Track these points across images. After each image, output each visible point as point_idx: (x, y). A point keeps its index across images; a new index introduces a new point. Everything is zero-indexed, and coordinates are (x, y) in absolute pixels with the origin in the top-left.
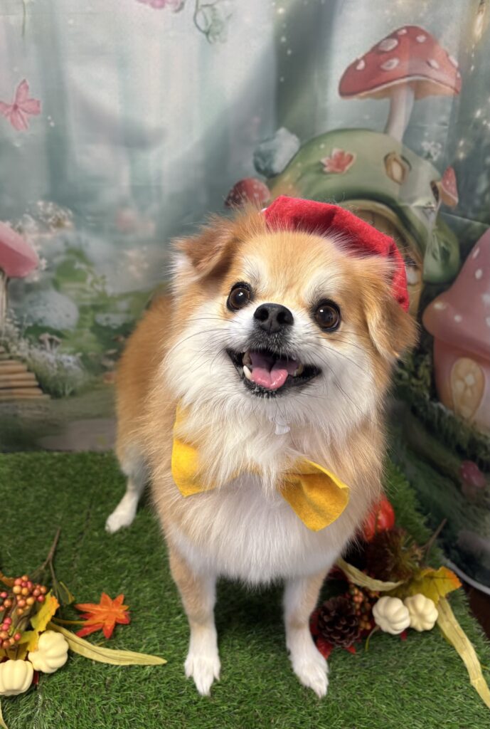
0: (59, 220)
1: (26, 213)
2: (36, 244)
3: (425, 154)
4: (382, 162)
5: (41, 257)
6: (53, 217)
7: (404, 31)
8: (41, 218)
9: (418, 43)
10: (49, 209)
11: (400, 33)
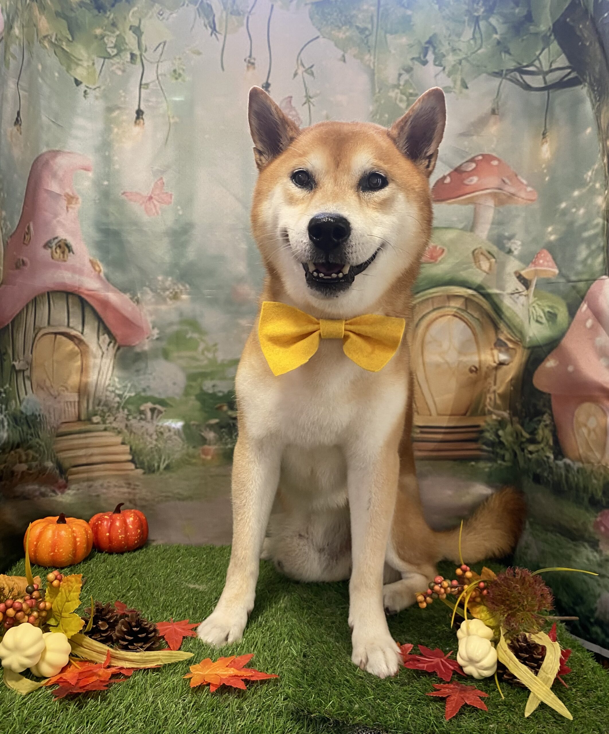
0: (176, 293)
1: (145, 286)
2: (151, 315)
3: (507, 250)
4: (471, 255)
5: (153, 328)
6: (171, 290)
7: (480, 158)
8: (159, 291)
9: (492, 166)
10: (168, 283)
11: (477, 159)
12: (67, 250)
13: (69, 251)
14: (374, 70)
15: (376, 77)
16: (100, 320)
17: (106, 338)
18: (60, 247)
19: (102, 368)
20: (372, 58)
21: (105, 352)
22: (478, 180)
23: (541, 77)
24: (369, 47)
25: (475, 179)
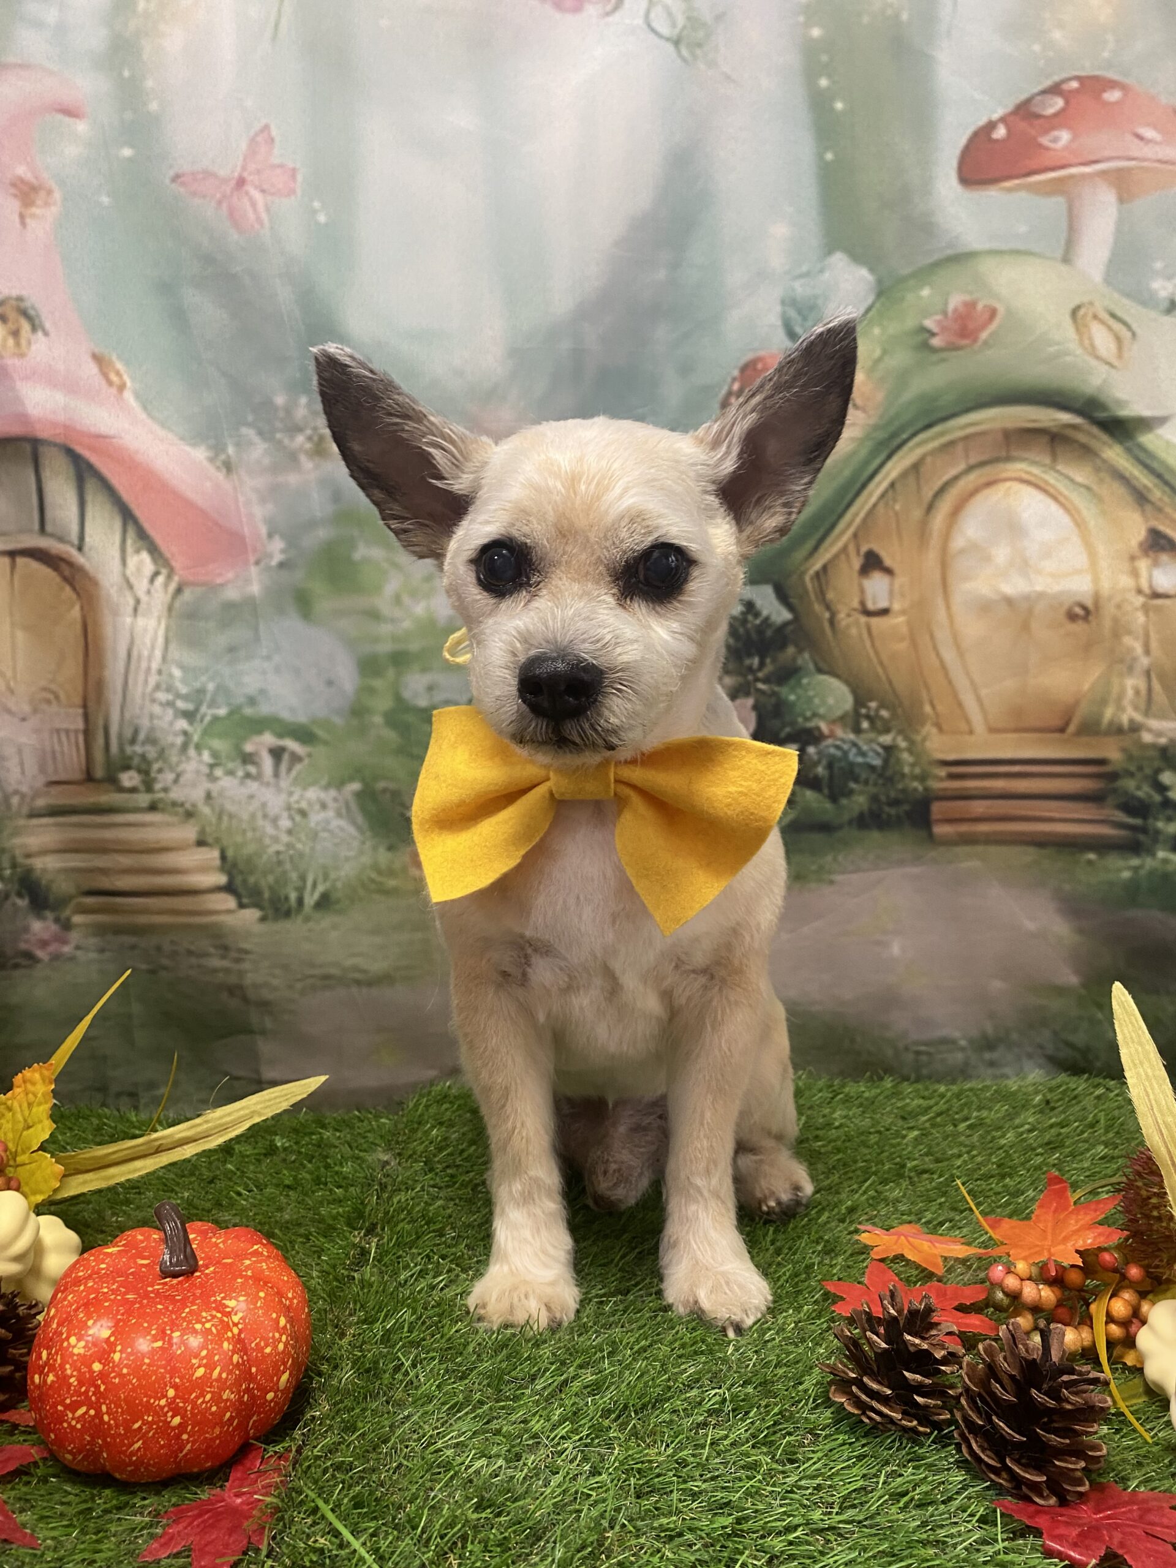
1: (245, 424)
2: (263, 500)
4: (1068, 320)
5: (270, 535)
6: (309, 432)
7: (1074, 84)
8: (278, 435)
9: (1104, 103)
10: (298, 413)
11: (1066, 86)
16: (127, 515)
17: (142, 562)
19: (138, 642)
21: (144, 598)
22: (1073, 140)
25: (1064, 136)
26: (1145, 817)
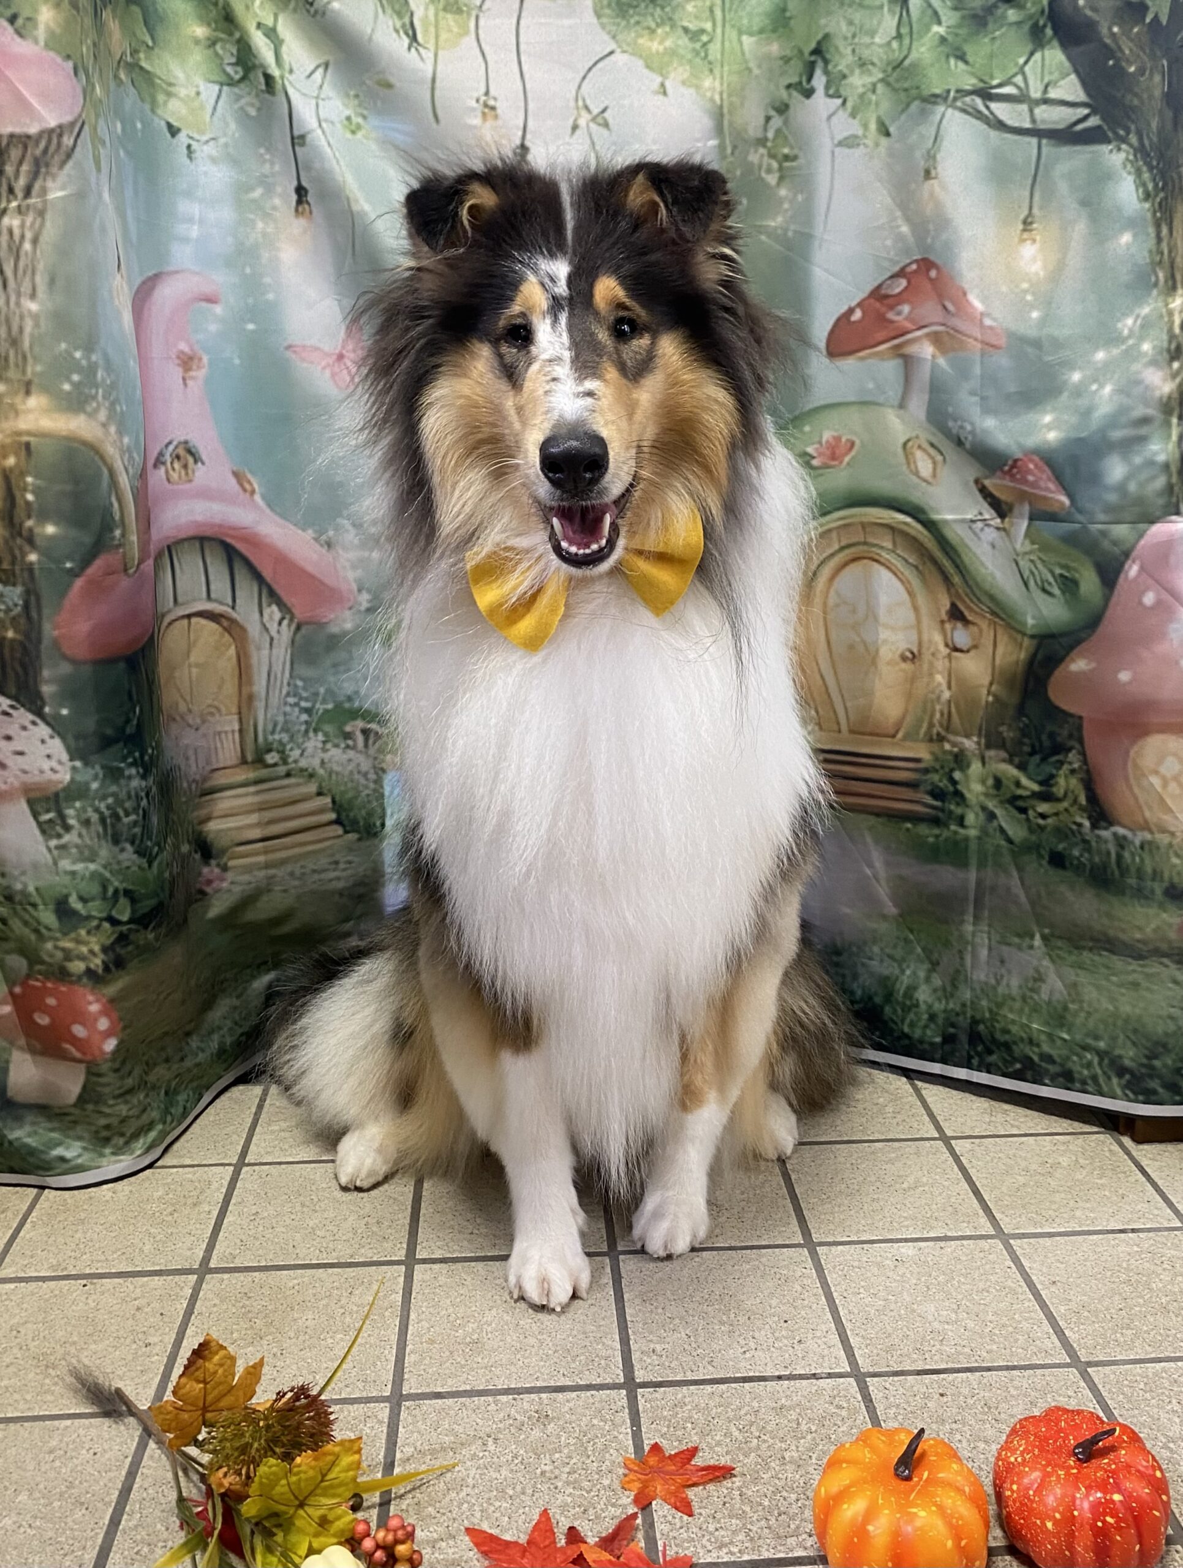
1: (341, 517)
2: (354, 567)
4: (900, 451)
7: (914, 267)
9: (929, 280)
11: (908, 270)
12: (191, 460)
13: (196, 462)
14: (721, 107)
15: (726, 123)
16: (262, 582)
17: (274, 611)
18: (178, 457)
19: (274, 666)
20: (717, 84)
21: (276, 637)
22: (910, 312)
23: (1024, 107)
24: (710, 63)
25: (906, 309)
26: (943, 801)
